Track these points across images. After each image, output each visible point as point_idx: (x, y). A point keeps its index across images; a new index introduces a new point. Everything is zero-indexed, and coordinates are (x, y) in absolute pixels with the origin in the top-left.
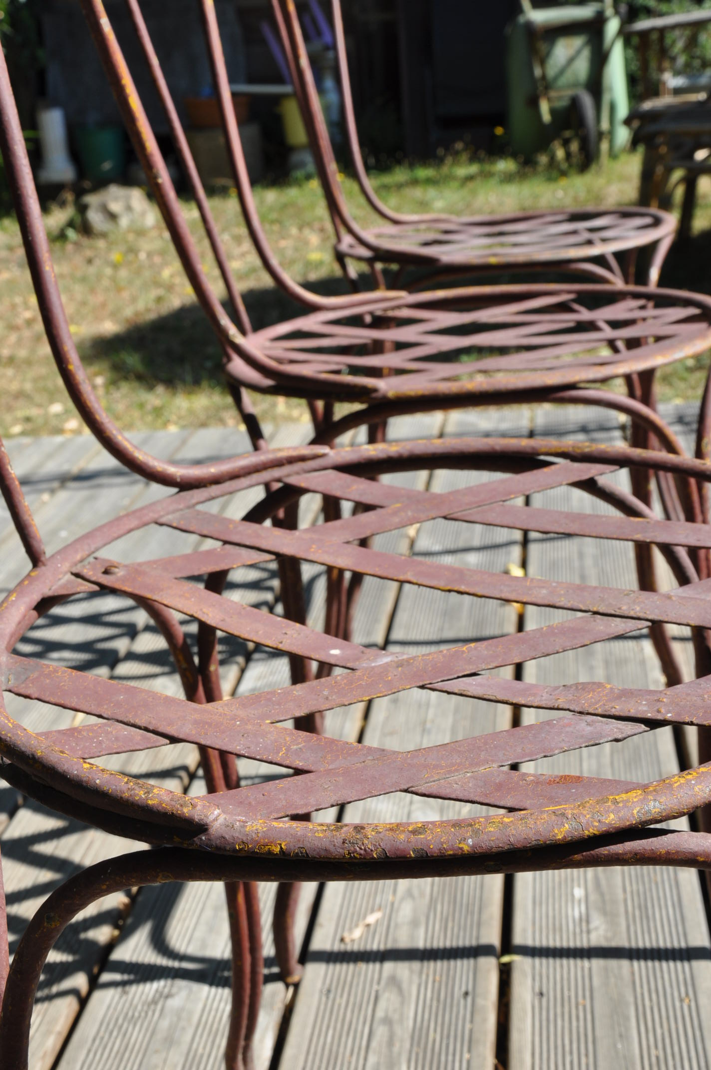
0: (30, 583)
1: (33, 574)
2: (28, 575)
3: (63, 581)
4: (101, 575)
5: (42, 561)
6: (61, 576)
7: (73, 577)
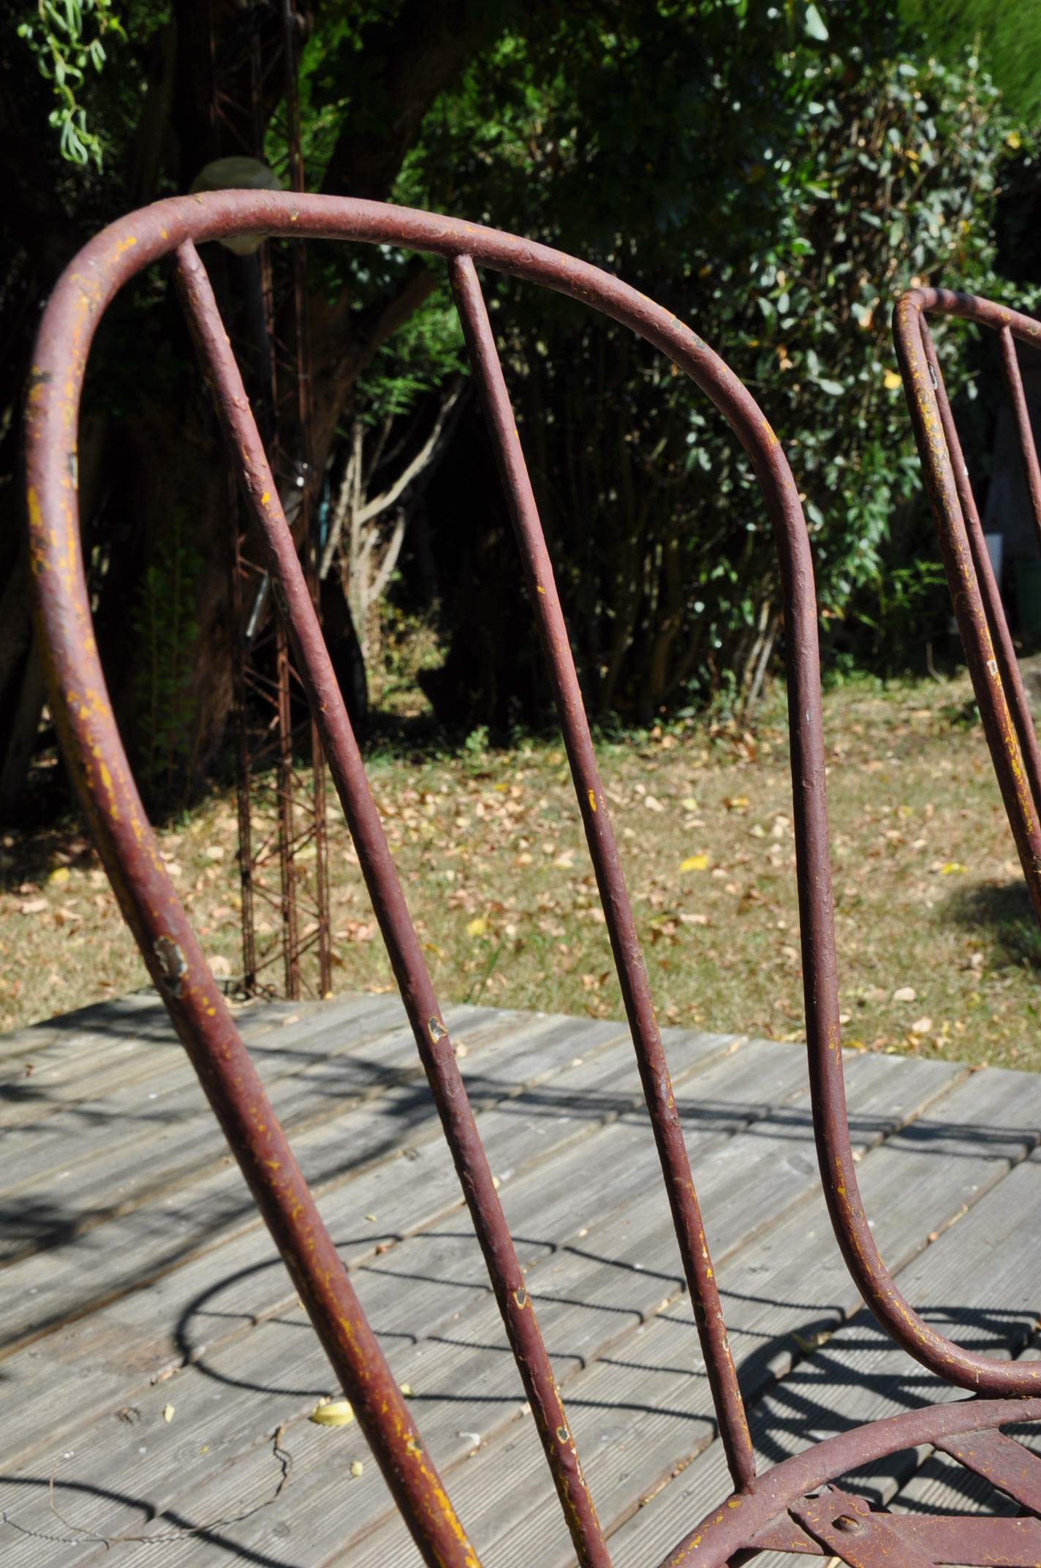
0: (725, 1521)
1: (732, 1504)
2: (725, 1505)
3: (774, 1523)
4: (830, 1526)
5: (748, 1487)
6: (772, 1515)
7: (790, 1519)
